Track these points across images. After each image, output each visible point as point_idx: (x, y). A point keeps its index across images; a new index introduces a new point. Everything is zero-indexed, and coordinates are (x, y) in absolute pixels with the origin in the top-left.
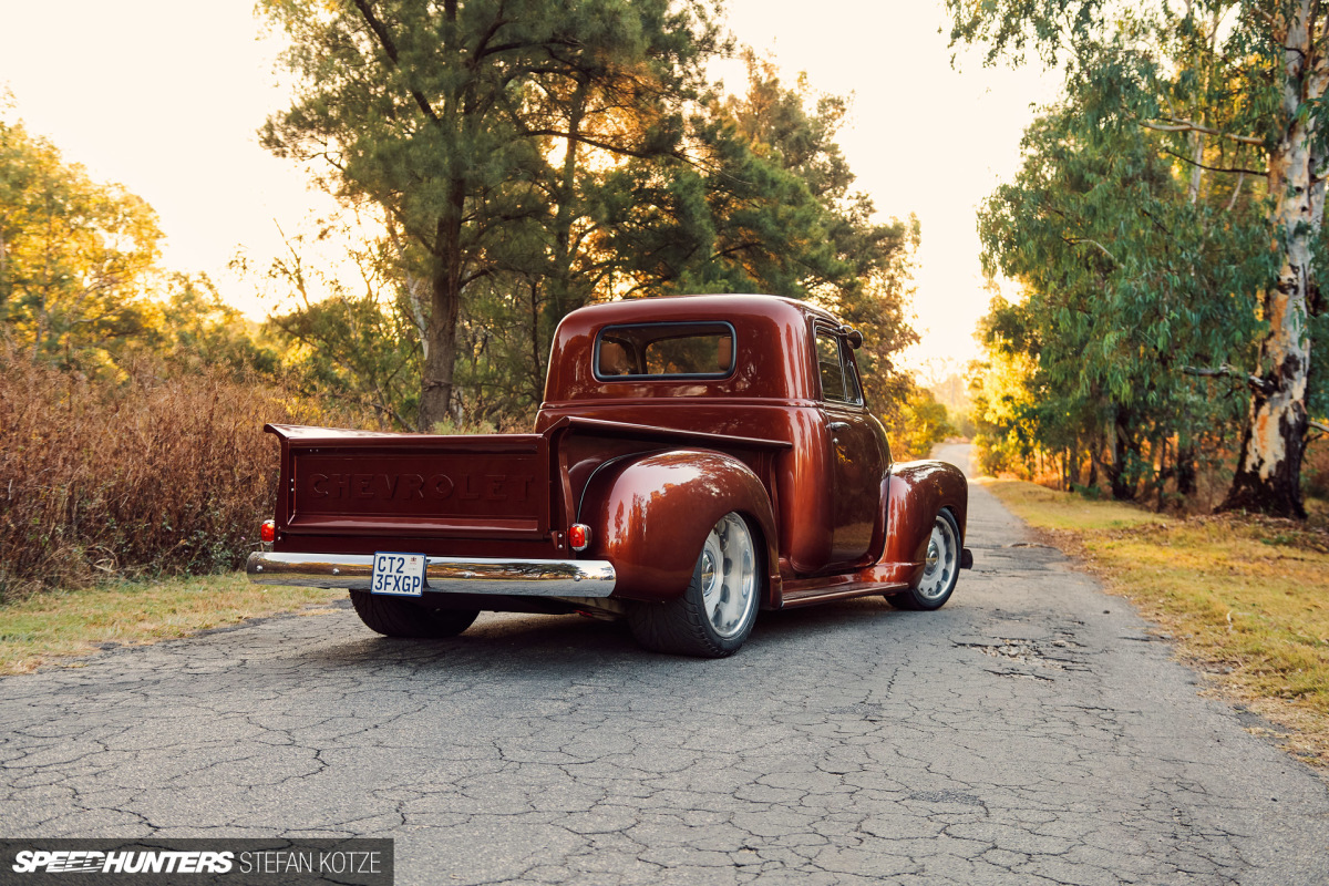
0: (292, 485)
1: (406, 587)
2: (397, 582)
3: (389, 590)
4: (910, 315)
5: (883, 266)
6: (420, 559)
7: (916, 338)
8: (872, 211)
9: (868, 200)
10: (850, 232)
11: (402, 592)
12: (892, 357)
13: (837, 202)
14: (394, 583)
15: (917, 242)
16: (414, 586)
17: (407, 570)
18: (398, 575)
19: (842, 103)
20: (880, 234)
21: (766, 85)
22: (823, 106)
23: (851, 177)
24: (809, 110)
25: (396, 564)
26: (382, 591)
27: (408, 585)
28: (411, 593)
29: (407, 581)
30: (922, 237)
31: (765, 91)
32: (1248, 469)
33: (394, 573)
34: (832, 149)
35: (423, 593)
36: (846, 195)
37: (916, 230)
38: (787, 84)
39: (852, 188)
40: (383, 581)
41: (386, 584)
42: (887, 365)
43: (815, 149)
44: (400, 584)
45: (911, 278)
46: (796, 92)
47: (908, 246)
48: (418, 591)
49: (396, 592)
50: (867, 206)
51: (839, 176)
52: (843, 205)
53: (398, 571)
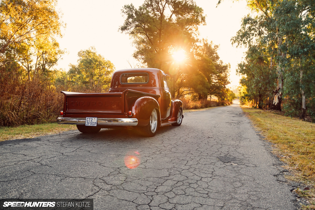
0: (67, 104)
1: (93, 124)
2: (91, 123)
3: (89, 125)
4: (228, 79)
5: (224, 72)
6: (96, 118)
7: (230, 83)
8: (222, 63)
9: (222, 61)
10: (219, 67)
11: (92, 125)
12: (226, 86)
13: (217, 61)
14: (90, 124)
15: (230, 67)
16: (95, 124)
17: (93, 121)
18: (91, 122)
19: (218, 46)
20: (224, 67)
21: (206, 44)
22: (215, 47)
23: (219, 58)
24: (213, 47)
25: (91, 120)
26: (88, 125)
27: (94, 124)
28: (94, 125)
29: (93, 123)
30: (231, 67)
31: (206, 45)
32: (273, 104)
33: (90, 121)
34: (216, 53)
35: (97, 125)
36: (218, 60)
37: (230, 66)
38: (209, 43)
39: (219, 59)
40: (88, 123)
41: (89, 124)
42: (225, 87)
43: (213, 54)
44: (92, 124)
45: (229, 73)
46: (211, 44)
47: (228, 68)
48: (96, 125)
49: (91, 125)
50: (222, 62)
51: (218, 58)
52: (218, 62)
53: (91, 121)
